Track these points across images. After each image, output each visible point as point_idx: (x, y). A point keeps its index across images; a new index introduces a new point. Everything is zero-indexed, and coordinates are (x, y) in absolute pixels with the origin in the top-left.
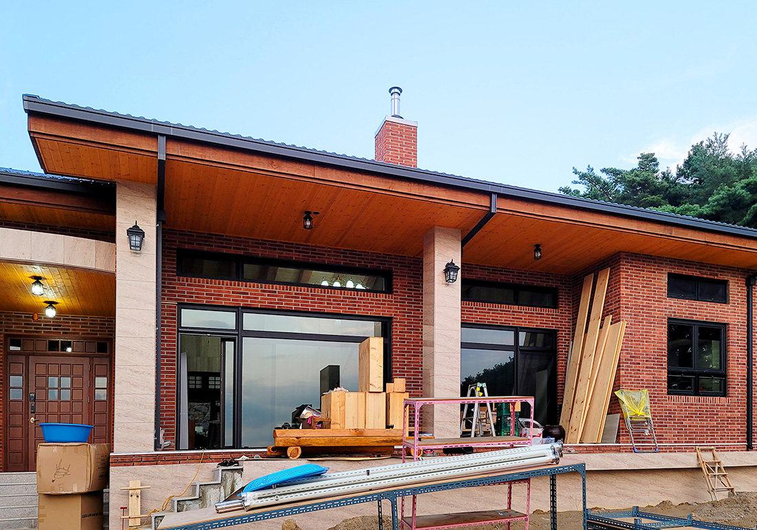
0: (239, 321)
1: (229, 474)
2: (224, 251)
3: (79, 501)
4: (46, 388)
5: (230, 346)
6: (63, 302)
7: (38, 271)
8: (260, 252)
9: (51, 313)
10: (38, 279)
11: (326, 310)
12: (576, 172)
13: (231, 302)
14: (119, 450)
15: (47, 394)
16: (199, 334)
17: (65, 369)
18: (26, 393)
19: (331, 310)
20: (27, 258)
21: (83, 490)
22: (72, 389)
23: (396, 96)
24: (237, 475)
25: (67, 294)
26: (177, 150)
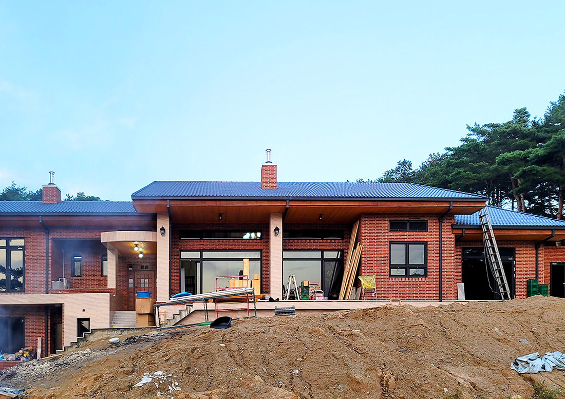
0: (201, 255)
1: (188, 307)
2: (195, 229)
3: (147, 316)
4: (140, 283)
5: (198, 264)
6: (145, 252)
7: (136, 243)
8: (208, 228)
9: (141, 256)
10: (136, 245)
11: (234, 248)
12: (469, 128)
13: (198, 248)
14: (159, 300)
15: (141, 285)
16: (187, 260)
17: (146, 276)
18: (134, 285)
19: (236, 248)
20: (133, 240)
21: (148, 312)
22: (149, 283)
23: (269, 153)
24: (191, 307)
25: (145, 249)
26: (173, 203)
